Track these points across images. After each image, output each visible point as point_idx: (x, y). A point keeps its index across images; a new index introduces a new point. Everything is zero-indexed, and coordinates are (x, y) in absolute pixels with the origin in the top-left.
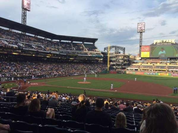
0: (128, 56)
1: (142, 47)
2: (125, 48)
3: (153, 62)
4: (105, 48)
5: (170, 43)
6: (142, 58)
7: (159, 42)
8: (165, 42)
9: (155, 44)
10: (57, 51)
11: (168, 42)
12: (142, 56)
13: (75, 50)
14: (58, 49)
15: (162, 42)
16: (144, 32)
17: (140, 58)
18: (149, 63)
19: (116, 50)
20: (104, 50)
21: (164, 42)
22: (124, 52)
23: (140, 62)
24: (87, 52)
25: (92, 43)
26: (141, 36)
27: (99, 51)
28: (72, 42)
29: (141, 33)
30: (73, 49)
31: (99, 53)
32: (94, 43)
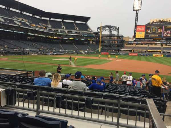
0: (122, 37)
1: (137, 26)
2: (119, 28)
3: (148, 43)
4: (98, 28)
5: (167, 22)
6: (136, 38)
7: (156, 21)
8: (163, 21)
9: (151, 23)
10: (44, 29)
11: (165, 21)
12: (137, 37)
13: (65, 29)
14: (46, 27)
15: (159, 21)
16: (141, 10)
17: (135, 39)
18: (144, 44)
19: (109, 30)
20: (97, 30)
21: (161, 21)
22: (118, 33)
23: (134, 43)
24: (78, 31)
25: (84, 23)
26: (137, 15)
27: (91, 31)
28: (62, 20)
29: (137, 11)
30: (64, 27)
31: (91, 32)
32: (86, 22)
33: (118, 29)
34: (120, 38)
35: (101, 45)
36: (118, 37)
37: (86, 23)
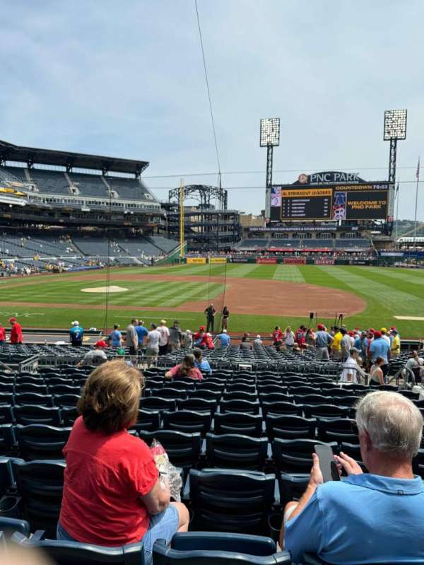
0: (235, 215)
2: (226, 192)
4: (170, 192)
6: (271, 220)
13: (79, 195)
16: (278, 145)
17: (268, 221)
19: (202, 197)
20: (170, 197)
22: (225, 204)
23: (267, 231)
24: (118, 201)
25: (133, 176)
26: (270, 158)
27: (154, 201)
28: (68, 170)
29: (270, 146)
30: (74, 191)
31: (154, 204)
32: (138, 174)
33: (223, 195)
34: (231, 217)
35: (185, 238)
36: (226, 215)
37: (136, 176)
